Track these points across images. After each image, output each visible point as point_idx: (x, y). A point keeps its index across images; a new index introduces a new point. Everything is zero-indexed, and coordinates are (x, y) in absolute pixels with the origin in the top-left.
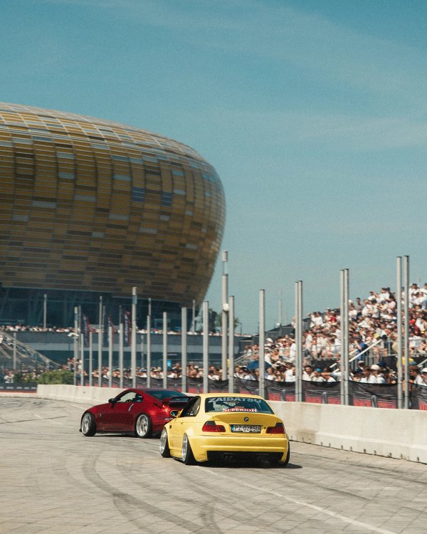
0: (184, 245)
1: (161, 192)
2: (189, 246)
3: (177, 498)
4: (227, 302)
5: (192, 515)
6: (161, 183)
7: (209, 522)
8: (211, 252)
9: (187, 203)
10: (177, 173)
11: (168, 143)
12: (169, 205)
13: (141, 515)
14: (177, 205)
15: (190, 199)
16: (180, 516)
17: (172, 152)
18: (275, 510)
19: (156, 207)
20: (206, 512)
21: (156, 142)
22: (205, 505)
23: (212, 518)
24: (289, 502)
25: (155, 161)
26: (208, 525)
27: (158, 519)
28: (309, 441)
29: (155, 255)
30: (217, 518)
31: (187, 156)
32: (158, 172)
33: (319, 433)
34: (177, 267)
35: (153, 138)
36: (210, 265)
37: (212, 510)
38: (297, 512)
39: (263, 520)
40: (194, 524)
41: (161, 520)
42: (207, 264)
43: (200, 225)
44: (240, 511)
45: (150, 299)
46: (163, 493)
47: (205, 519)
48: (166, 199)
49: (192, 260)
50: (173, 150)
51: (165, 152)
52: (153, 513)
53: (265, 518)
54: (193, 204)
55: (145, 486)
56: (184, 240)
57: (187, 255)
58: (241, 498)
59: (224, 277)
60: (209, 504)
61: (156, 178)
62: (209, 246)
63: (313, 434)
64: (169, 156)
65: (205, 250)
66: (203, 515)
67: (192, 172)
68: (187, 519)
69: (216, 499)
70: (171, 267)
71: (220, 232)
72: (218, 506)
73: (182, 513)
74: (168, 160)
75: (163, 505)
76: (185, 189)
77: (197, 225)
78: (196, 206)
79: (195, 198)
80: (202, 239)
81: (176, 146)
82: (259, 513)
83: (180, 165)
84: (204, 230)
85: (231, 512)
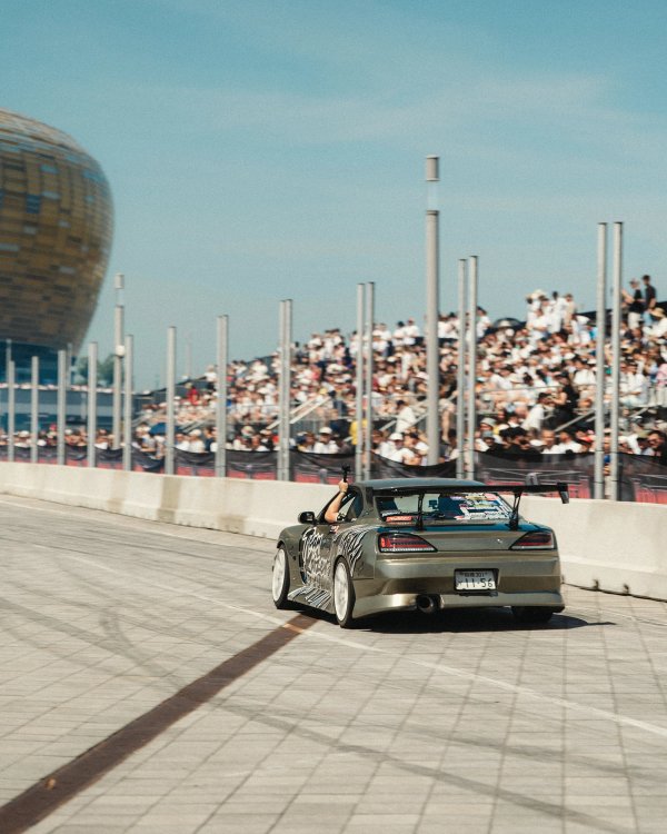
0: (55, 268)
1: (25, 195)
2: (64, 270)
3: (66, 602)
4: (122, 343)
5: (89, 622)
6: (25, 182)
7: (113, 632)
8: (94, 278)
9: (62, 210)
10: (48, 169)
11: (35, 128)
12: (37, 212)
13: (19, 622)
14: (48, 213)
15: (65, 205)
16: (72, 624)
17: (40, 139)
18: (201, 617)
19: (19, 215)
20: (109, 619)
21: (19, 125)
22: (105, 611)
23: (117, 626)
24: (219, 607)
25: (18, 152)
26: (112, 637)
27: (42, 628)
28: (236, 530)
29: (18, 280)
30: (124, 626)
31: (62, 146)
32: (21, 167)
33: (248, 519)
34: (46, 298)
35: (14, 119)
36: (93, 297)
37: (116, 617)
38: (232, 619)
39: (185, 629)
40: (93, 635)
41: (46, 629)
42: (88, 295)
43: (78, 241)
44: (155, 618)
45: (9, 341)
46: (47, 594)
47: (108, 628)
48: (32, 204)
49: (66, 289)
50: (41, 136)
51: (31, 140)
52: (34, 620)
53: (187, 626)
54: (68, 212)
55: (22, 586)
56: (56, 262)
57: (62, 282)
58: (153, 601)
59: (118, 310)
60: (112, 609)
61: (18, 175)
62: (90, 270)
63: (240, 521)
64: (37, 145)
65: (86, 275)
66: (104, 623)
67: (68, 168)
68: (83, 628)
69: (119, 603)
70: (38, 297)
71: (105, 251)
72: (124, 611)
73: (75, 620)
74: (35, 150)
75: (49, 610)
76: (59, 190)
77: (76, 241)
78: (75, 214)
79: (72, 204)
80: (81, 260)
81: (46, 131)
82: (181, 621)
83: (52, 158)
84: (84, 249)
85: (142, 619)
